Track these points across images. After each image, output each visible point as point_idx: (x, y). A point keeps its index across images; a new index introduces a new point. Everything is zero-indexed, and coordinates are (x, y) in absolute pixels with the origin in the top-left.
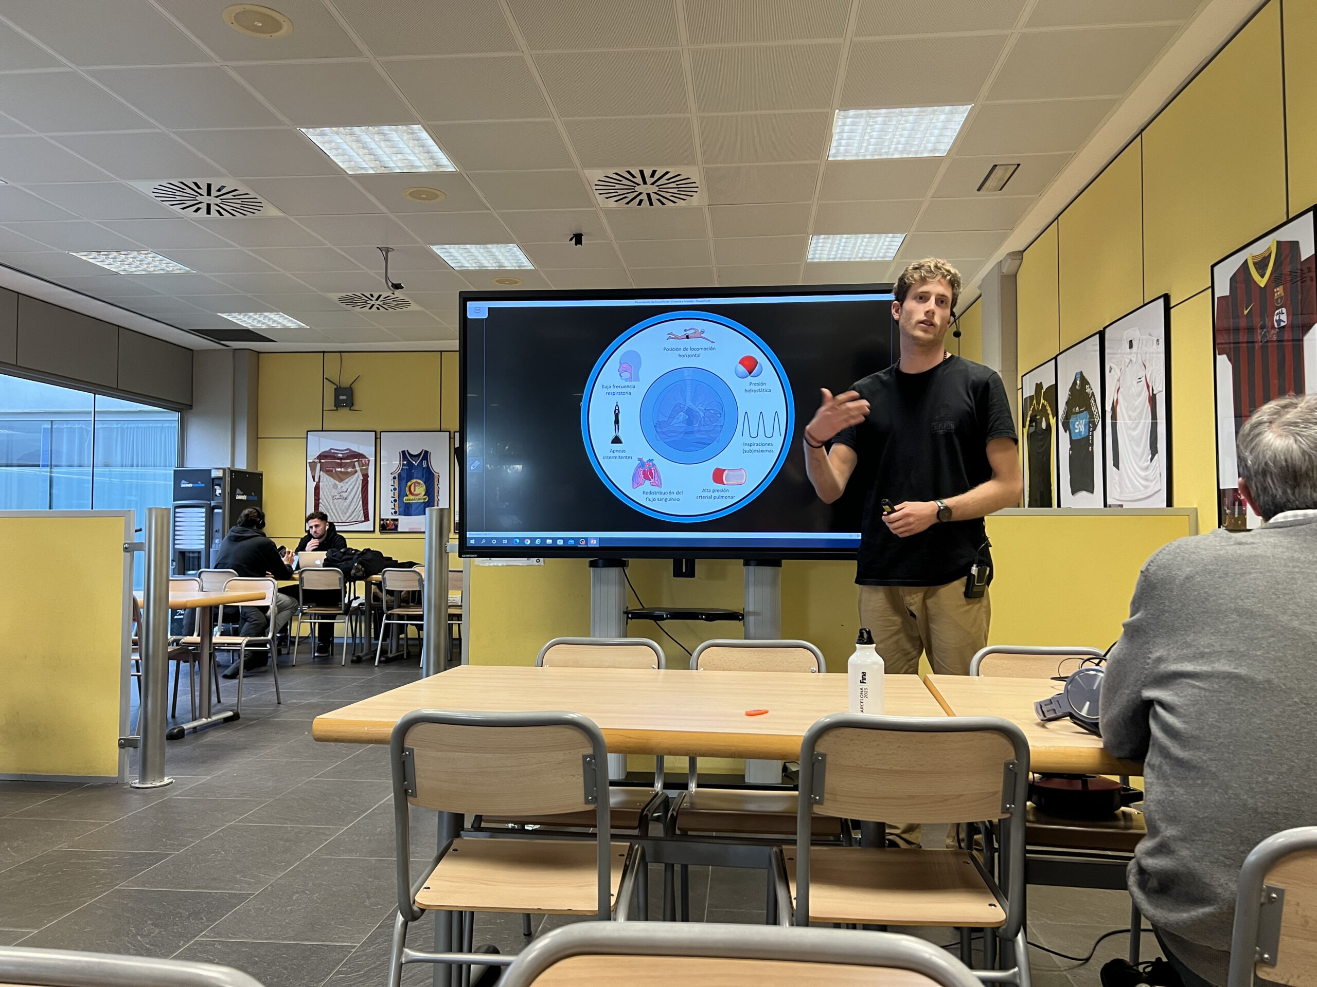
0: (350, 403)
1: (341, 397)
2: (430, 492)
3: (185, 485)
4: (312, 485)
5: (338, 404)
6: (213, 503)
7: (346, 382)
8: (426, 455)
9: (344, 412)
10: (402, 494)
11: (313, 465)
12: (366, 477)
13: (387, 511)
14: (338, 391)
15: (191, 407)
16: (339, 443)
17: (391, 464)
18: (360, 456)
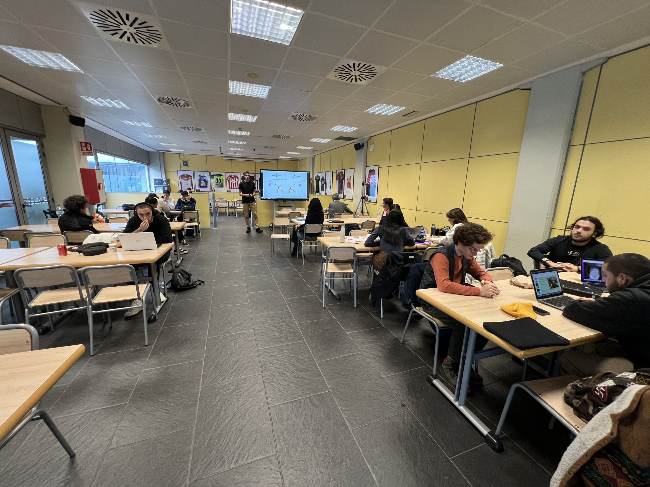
0: (187, 165)
1: (185, 163)
2: (206, 184)
3: (156, 181)
6: (164, 186)
7: (186, 160)
8: (204, 176)
9: (186, 167)
10: (200, 184)
13: (197, 187)
15: (149, 164)
16: (186, 173)
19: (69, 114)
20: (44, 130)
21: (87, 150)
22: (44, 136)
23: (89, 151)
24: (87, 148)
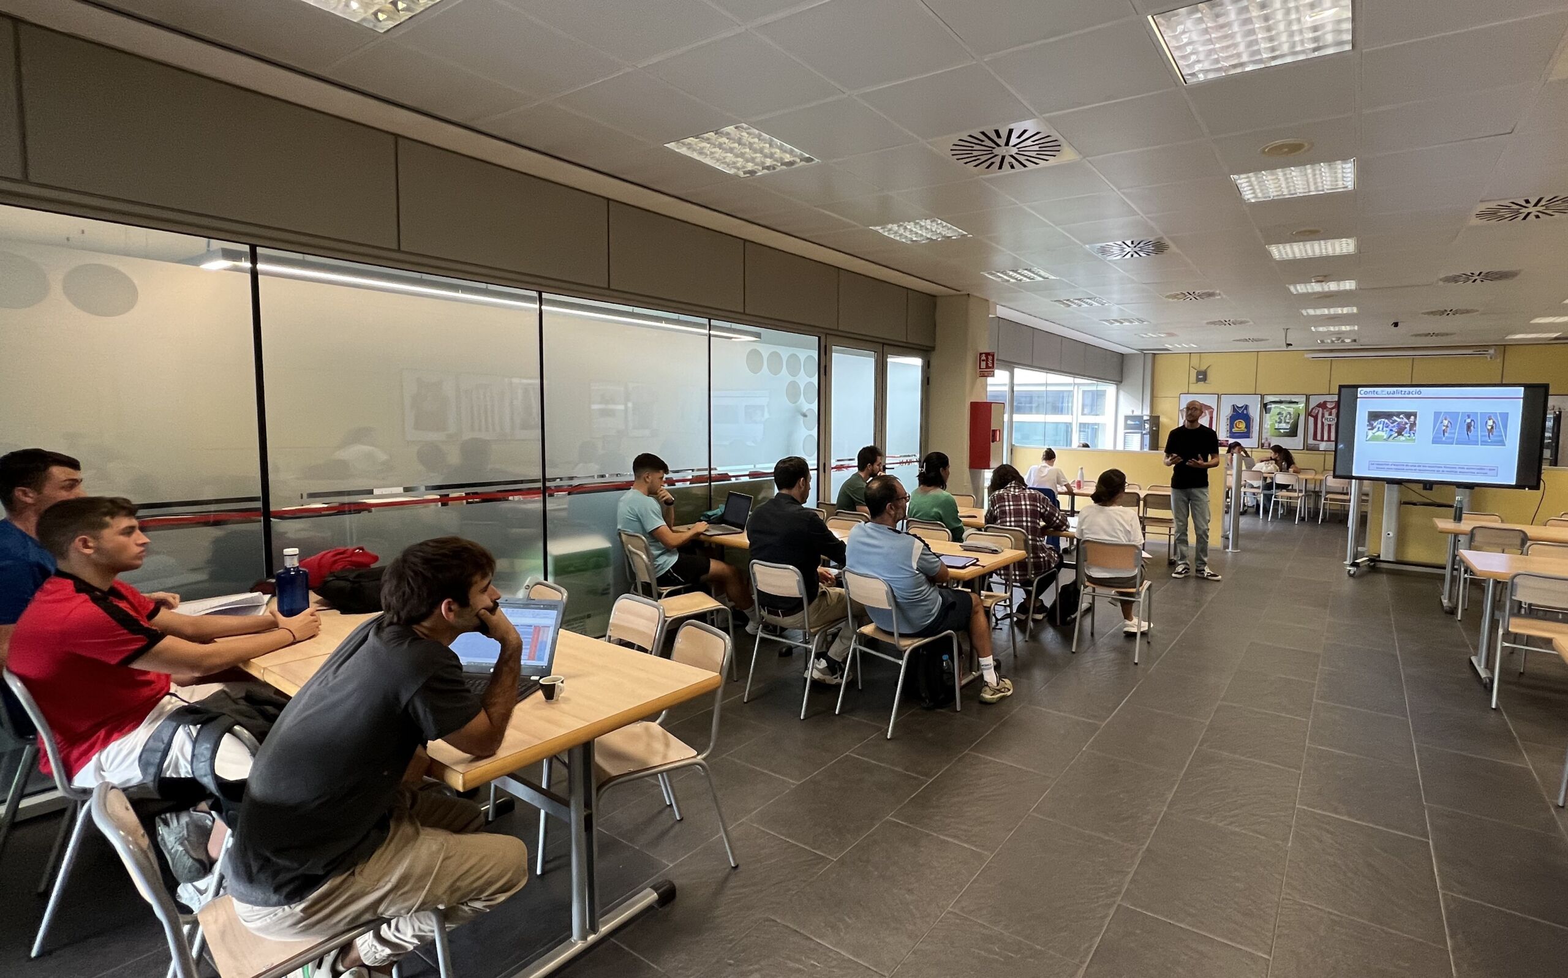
0: (1205, 379)
1: (1200, 377)
2: (1248, 426)
3: (1129, 422)
5: (1198, 380)
6: (1144, 432)
7: (1203, 368)
8: (1246, 407)
9: (1202, 383)
10: (1231, 427)
12: (1211, 418)
14: (1199, 373)
15: (1121, 382)
18: (1210, 408)
20: (935, 341)
21: (988, 367)
23: (990, 368)
24: (987, 364)
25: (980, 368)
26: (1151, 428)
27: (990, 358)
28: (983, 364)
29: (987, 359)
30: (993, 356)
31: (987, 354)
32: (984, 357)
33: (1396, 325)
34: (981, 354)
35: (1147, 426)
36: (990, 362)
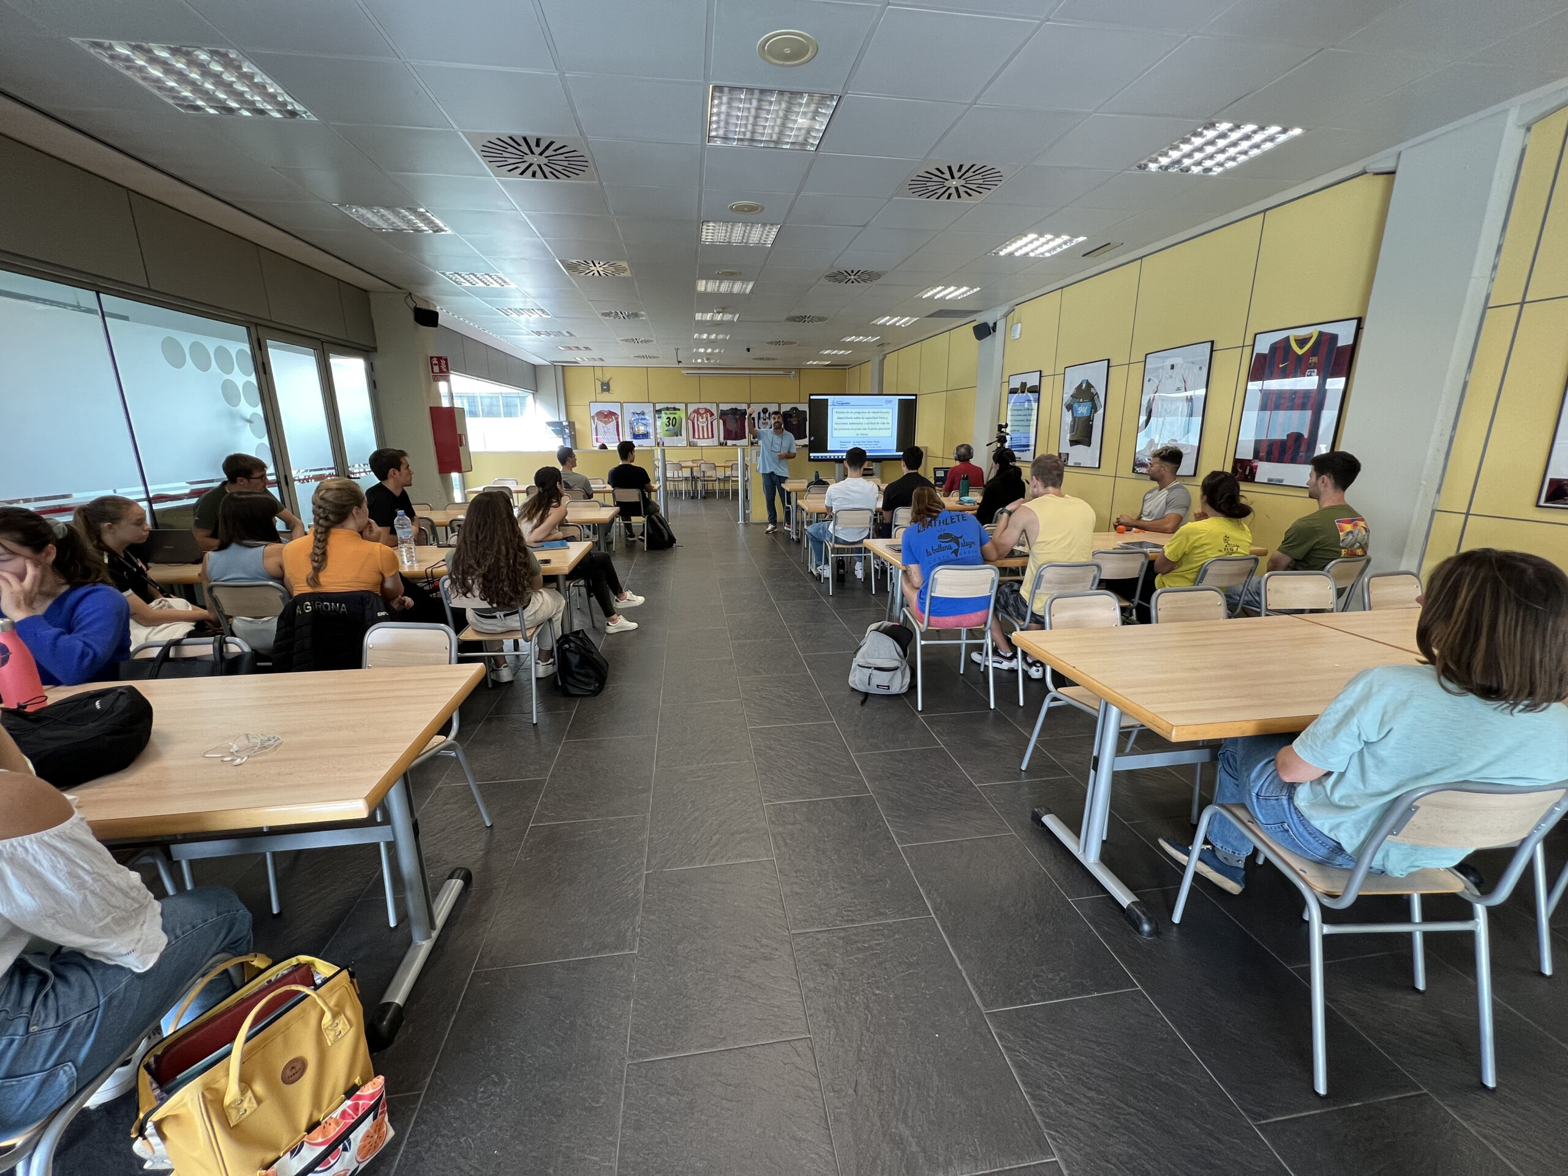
0: (608, 390)
1: (604, 387)
3: (551, 427)
4: (594, 426)
5: (603, 390)
6: (565, 436)
7: (606, 380)
8: (643, 413)
9: (606, 394)
10: (634, 430)
11: (593, 417)
12: (617, 423)
14: (603, 384)
15: (536, 390)
16: (606, 408)
17: (628, 417)
18: (614, 414)
19: (413, 305)
20: (375, 341)
21: (441, 371)
22: (375, 349)
23: (444, 372)
24: (440, 369)
25: (433, 372)
26: (570, 432)
27: (443, 362)
28: (436, 369)
29: (440, 364)
30: (446, 360)
31: (439, 359)
32: (435, 361)
33: (748, 350)
34: (431, 358)
35: (567, 431)
36: (443, 367)
